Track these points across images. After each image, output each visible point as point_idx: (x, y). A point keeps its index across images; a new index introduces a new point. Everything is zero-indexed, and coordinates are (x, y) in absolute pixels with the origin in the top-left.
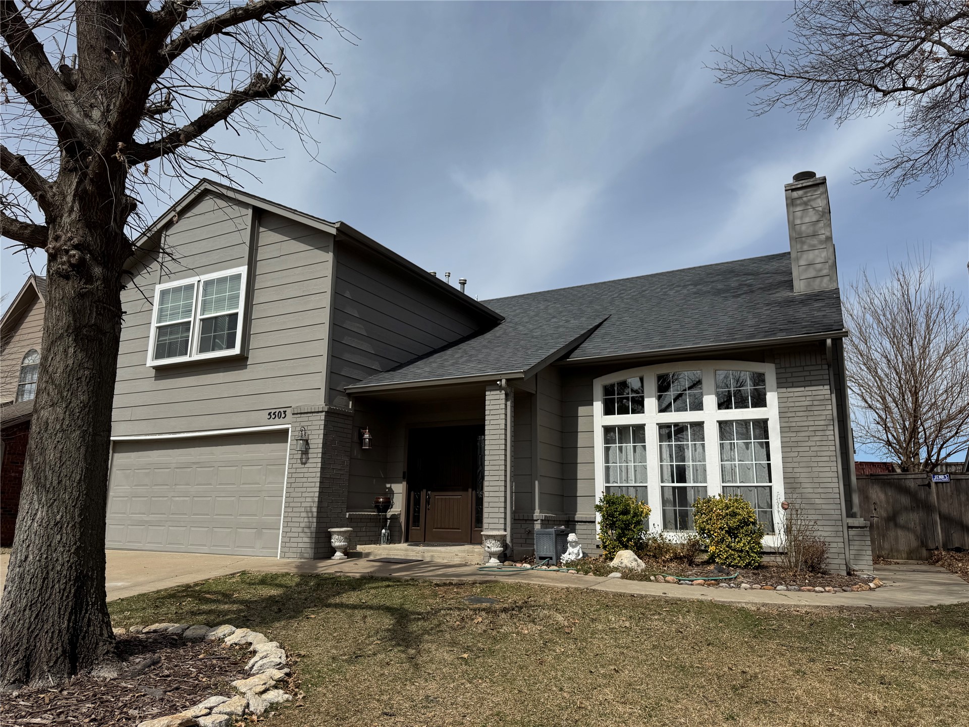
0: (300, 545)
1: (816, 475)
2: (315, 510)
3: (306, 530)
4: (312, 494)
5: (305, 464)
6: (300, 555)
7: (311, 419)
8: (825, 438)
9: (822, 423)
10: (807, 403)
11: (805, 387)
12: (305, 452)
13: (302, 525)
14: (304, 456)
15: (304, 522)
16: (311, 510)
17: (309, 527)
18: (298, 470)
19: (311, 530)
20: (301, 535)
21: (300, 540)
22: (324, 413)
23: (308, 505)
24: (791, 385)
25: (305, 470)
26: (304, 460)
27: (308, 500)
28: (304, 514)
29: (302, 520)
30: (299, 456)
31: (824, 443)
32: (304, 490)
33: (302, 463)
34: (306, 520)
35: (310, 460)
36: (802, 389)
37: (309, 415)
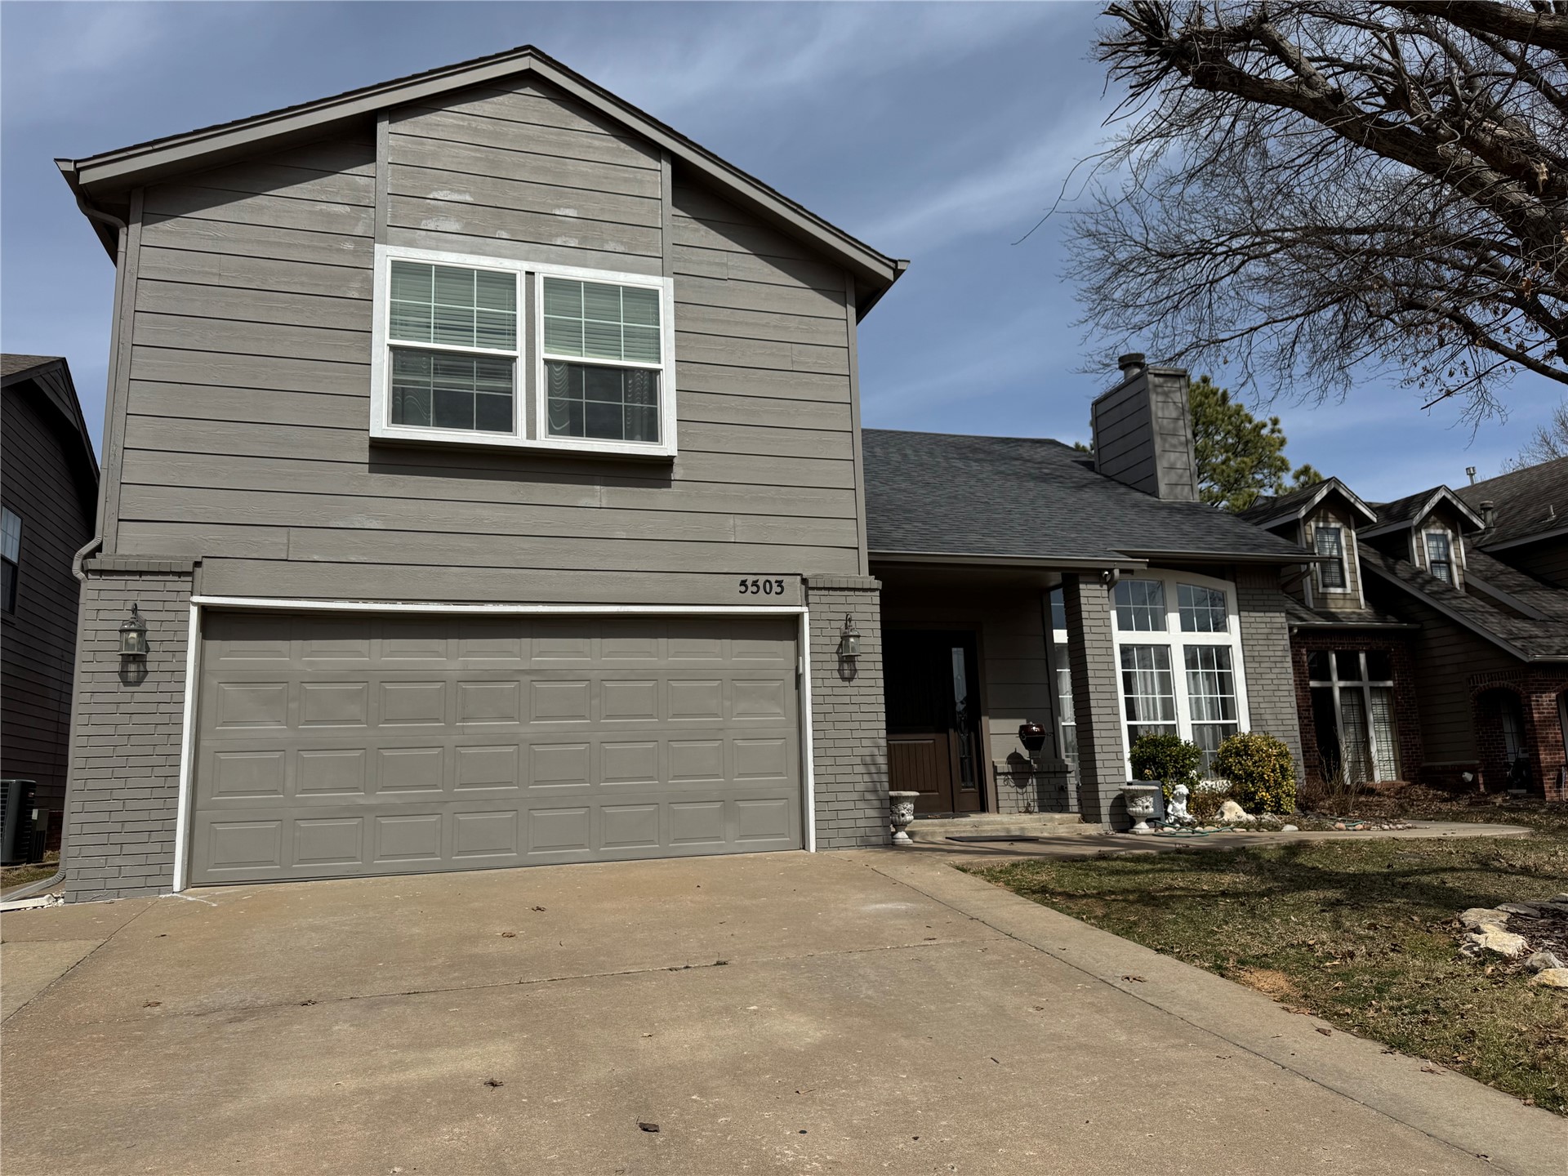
0: (861, 823)
1: (1278, 710)
2: (882, 760)
3: (869, 796)
4: (874, 734)
5: (850, 679)
6: (862, 841)
7: (850, 600)
8: (1284, 671)
9: (1280, 654)
10: (1266, 631)
11: (1265, 612)
12: (847, 661)
13: (860, 787)
14: (846, 666)
15: (862, 782)
16: (873, 760)
17: (875, 791)
18: (837, 691)
19: (878, 796)
20: (860, 805)
21: (860, 814)
22: (878, 593)
23: (867, 751)
24: (1251, 608)
25: (849, 691)
26: (847, 673)
27: (865, 743)
28: (861, 769)
29: (859, 778)
30: (836, 666)
31: (1283, 676)
32: (856, 725)
33: (843, 679)
34: (866, 778)
35: (860, 674)
36: (1262, 614)
37: (846, 593)
